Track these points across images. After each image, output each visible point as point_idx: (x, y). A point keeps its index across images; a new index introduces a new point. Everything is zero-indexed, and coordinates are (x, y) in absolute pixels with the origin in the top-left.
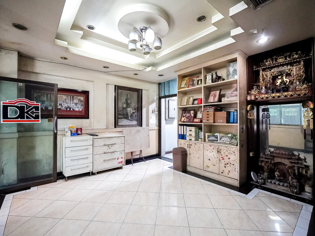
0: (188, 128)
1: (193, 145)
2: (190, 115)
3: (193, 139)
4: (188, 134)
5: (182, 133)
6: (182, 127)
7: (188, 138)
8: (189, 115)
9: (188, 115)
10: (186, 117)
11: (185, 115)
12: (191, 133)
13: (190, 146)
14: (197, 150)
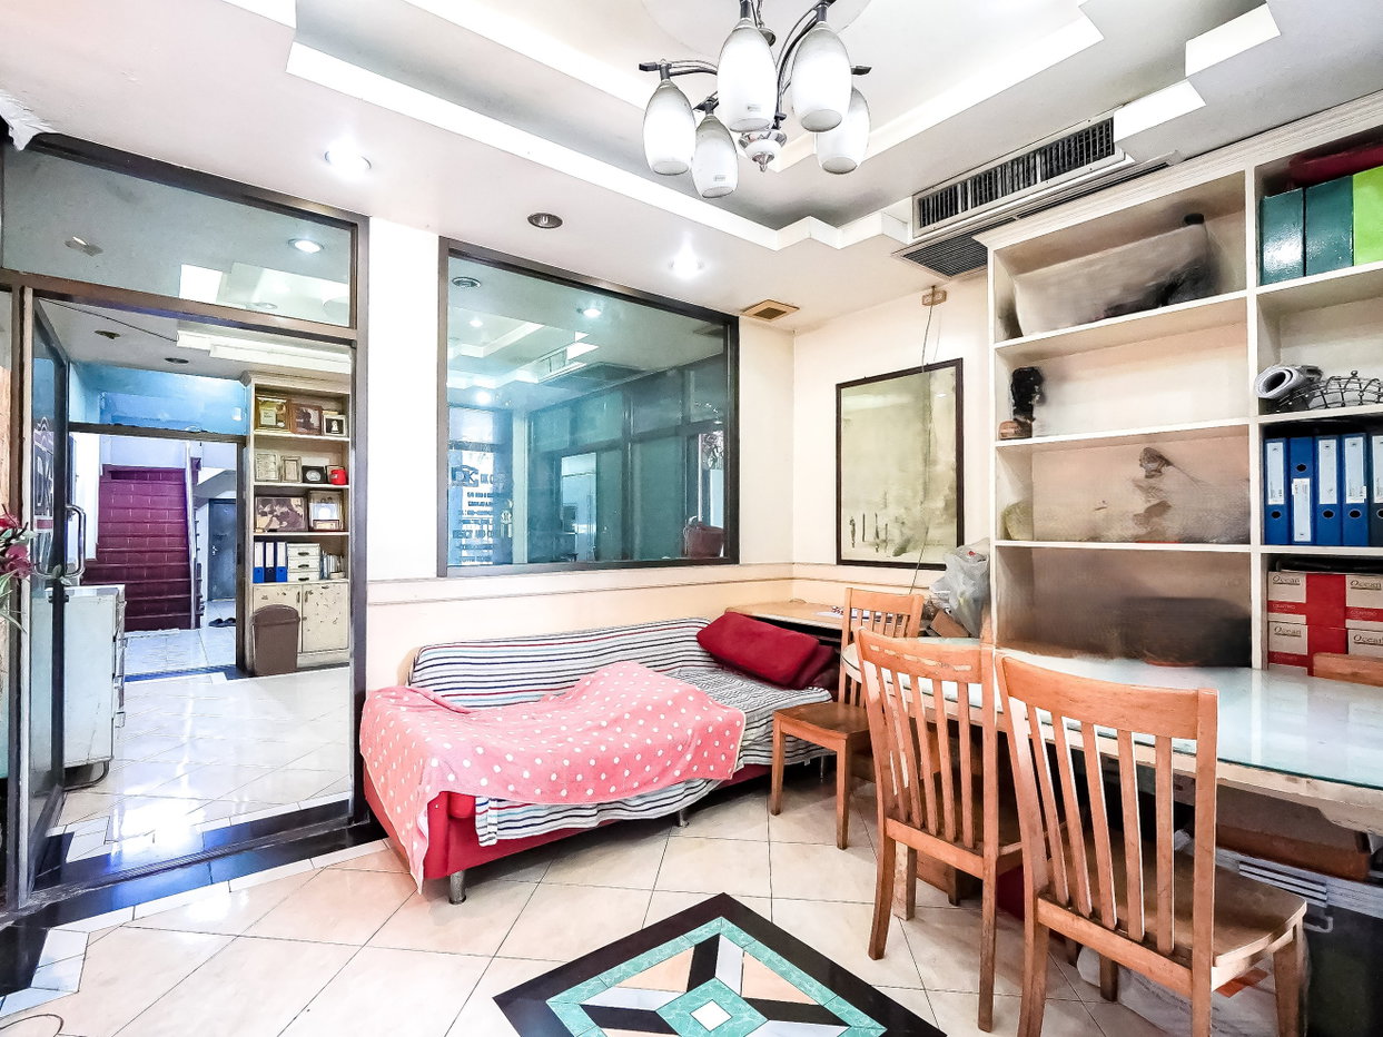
0: (294, 549)
1: (317, 590)
2: (292, 510)
3: (314, 576)
4: (293, 565)
5: (270, 564)
6: (270, 546)
7: (293, 577)
8: (285, 509)
9: (279, 510)
10: (277, 516)
11: (267, 509)
12: (303, 560)
13: (304, 597)
14: (330, 604)
